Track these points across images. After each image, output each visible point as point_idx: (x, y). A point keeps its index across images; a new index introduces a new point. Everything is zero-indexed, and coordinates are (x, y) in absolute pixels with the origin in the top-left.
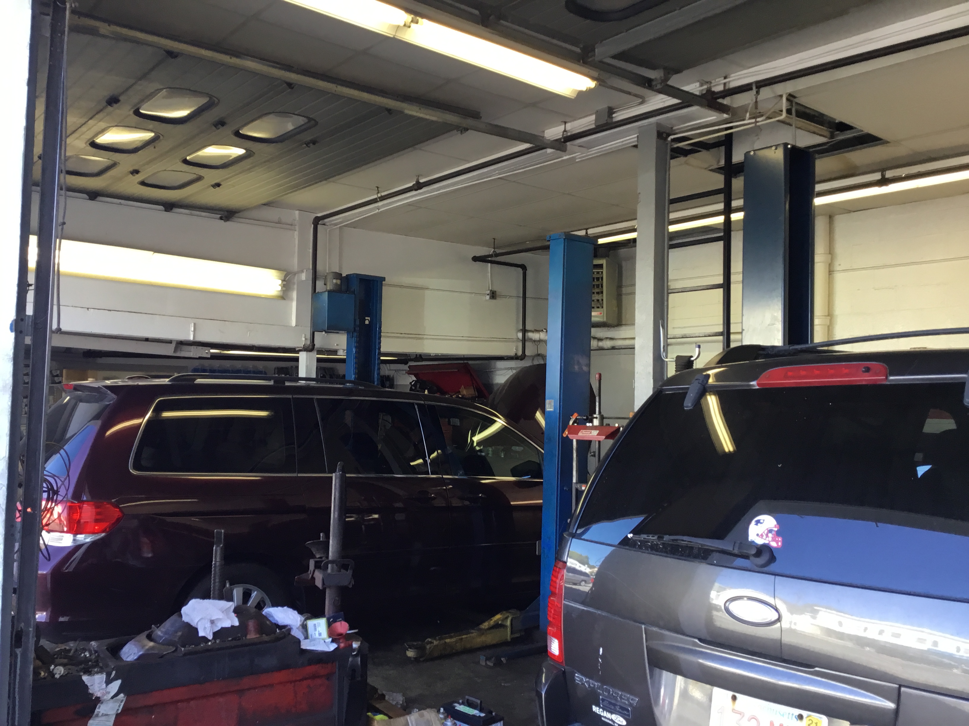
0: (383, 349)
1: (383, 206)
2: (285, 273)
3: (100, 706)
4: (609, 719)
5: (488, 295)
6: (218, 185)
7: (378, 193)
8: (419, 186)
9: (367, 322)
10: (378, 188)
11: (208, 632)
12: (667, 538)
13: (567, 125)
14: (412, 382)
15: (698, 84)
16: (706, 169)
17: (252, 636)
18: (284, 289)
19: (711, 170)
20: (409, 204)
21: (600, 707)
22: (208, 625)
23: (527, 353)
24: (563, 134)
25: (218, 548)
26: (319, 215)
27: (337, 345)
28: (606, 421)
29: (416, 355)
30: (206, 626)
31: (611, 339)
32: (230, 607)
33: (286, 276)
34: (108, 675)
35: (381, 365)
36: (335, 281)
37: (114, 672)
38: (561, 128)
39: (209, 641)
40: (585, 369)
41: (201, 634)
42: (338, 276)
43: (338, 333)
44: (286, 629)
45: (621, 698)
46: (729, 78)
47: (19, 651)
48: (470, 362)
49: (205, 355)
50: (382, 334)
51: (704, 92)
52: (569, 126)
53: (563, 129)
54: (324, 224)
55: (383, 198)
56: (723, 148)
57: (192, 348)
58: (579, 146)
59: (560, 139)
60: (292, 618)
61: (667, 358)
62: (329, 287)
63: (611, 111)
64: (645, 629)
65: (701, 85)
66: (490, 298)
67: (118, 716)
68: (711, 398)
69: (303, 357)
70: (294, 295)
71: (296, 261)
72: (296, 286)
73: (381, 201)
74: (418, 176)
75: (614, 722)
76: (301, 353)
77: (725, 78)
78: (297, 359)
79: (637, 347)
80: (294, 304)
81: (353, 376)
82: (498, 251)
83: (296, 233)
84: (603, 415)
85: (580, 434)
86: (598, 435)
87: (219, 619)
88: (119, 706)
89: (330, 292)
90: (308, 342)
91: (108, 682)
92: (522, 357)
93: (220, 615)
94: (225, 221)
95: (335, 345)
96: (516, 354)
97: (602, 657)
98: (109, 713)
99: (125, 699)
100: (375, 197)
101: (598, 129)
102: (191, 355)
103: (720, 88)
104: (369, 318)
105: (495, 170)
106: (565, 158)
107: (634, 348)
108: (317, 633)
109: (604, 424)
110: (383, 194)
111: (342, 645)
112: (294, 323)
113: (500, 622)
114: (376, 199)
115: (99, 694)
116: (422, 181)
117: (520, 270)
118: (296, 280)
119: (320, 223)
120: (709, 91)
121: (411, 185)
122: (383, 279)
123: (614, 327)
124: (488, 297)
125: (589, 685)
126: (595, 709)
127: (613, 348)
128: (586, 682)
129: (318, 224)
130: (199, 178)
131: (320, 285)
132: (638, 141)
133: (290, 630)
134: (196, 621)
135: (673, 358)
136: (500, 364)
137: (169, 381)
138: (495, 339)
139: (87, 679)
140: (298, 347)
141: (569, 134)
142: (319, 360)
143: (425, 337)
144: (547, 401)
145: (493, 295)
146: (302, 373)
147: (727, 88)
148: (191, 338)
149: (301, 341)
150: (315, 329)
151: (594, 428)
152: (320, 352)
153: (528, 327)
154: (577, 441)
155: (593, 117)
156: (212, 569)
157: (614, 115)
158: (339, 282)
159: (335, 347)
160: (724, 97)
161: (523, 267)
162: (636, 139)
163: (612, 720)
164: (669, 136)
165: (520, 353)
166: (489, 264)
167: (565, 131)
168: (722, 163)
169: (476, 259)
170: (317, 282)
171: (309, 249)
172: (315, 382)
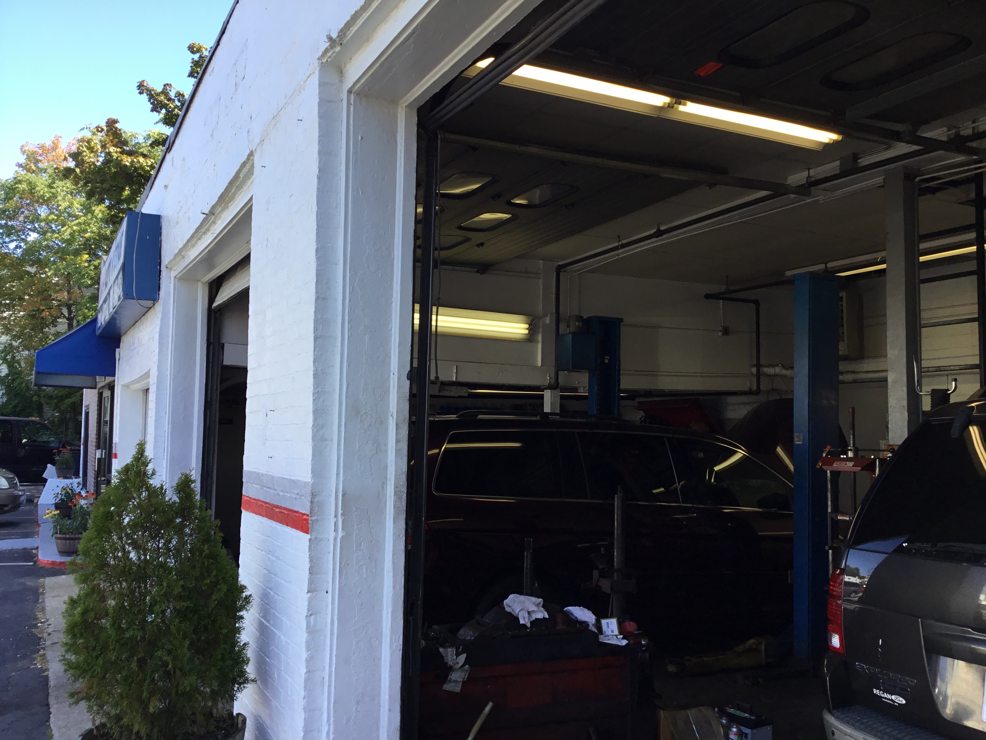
0: (622, 387)
1: (623, 253)
2: (532, 317)
3: (452, 674)
4: (889, 699)
5: (720, 331)
6: (482, 244)
7: (620, 241)
8: (659, 233)
9: (607, 361)
10: (619, 236)
11: (527, 621)
12: (940, 545)
13: (811, 171)
14: (642, 418)
15: (945, 129)
16: (955, 202)
17: (560, 627)
18: (531, 332)
19: (960, 203)
20: (647, 250)
21: (880, 690)
22: (526, 615)
23: (762, 388)
24: (807, 180)
25: (529, 554)
26: (561, 263)
27: (578, 383)
28: (860, 453)
29: (646, 391)
30: (525, 616)
31: (853, 372)
32: (540, 603)
33: (532, 321)
34: (457, 649)
35: (621, 401)
36: (577, 323)
37: (461, 647)
38: (806, 174)
39: (528, 628)
40: (833, 402)
41: (522, 622)
42: (579, 318)
43: (579, 372)
44: (585, 624)
45: (900, 680)
46: (978, 122)
47: (411, 618)
48: (701, 398)
49: (463, 394)
50: (621, 372)
51: (952, 136)
52: (812, 172)
53: (807, 176)
54: (565, 271)
55: (623, 246)
56: (973, 185)
57: (453, 388)
58: (823, 190)
59: (804, 184)
60: (588, 616)
61: (921, 392)
62: (572, 329)
63: (856, 157)
64: (921, 621)
65: (949, 130)
66: (723, 334)
67: (464, 682)
68: (973, 428)
69: (547, 395)
70: (540, 337)
71: (540, 307)
72: (541, 330)
73: (621, 248)
74: (659, 224)
75: (894, 702)
76: (545, 391)
77: (974, 122)
78: (542, 397)
79: (890, 380)
80: (540, 346)
81: (595, 412)
82: (732, 288)
83: (541, 281)
84: (857, 448)
85: (835, 465)
86: (853, 466)
87: (533, 611)
88: (465, 675)
89: (573, 334)
90: (553, 381)
91: (458, 655)
92: (758, 392)
93: (535, 608)
94: (481, 274)
95: (577, 383)
96: (750, 389)
97: (881, 647)
98: (458, 680)
99: (469, 670)
100: (616, 244)
101: (843, 174)
102: (452, 394)
103: (969, 132)
104: (608, 357)
105: (735, 215)
106: (808, 201)
107: (887, 381)
108: (610, 630)
109: (859, 456)
110: (624, 242)
111: (632, 642)
112: (539, 364)
113: (754, 647)
114: (617, 247)
115: (451, 663)
116: (663, 228)
117: (753, 306)
118: (541, 324)
119: (562, 270)
120: (957, 135)
121: (652, 232)
122: (622, 320)
123: (856, 360)
124: (720, 334)
125: (870, 672)
126: (875, 691)
127: (855, 381)
128: (867, 669)
129: (560, 271)
130: (468, 240)
131: (562, 326)
132: (884, 182)
133: (588, 625)
134: (517, 612)
135: (928, 392)
136: (731, 399)
137: (456, 417)
138: (729, 375)
139: (443, 651)
140: (543, 386)
141: (813, 179)
142: (562, 397)
143: (660, 373)
144: (796, 434)
145: (726, 331)
146: (547, 408)
147: (976, 131)
148: (454, 379)
149: (547, 380)
150: (559, 367)
151: (848, 459)
152: (563, 390)
153: (762, 362)
154: (831, 472)
155: (838, 163)
156: (524, 570)
157: (859, 161)
158: (581, 324)
159: (576, 384)
160: (972, 141)
161: (756, 302)
162: (882, 180)
163: (892, 700)
164: (916, 177)
165: (754, 388)
166: (721, 301)
167: (809, 177)
168: (973, 195)
169: (708, 296)
170: (560, 325)
171: (552, 295)
172: (558, 417)
